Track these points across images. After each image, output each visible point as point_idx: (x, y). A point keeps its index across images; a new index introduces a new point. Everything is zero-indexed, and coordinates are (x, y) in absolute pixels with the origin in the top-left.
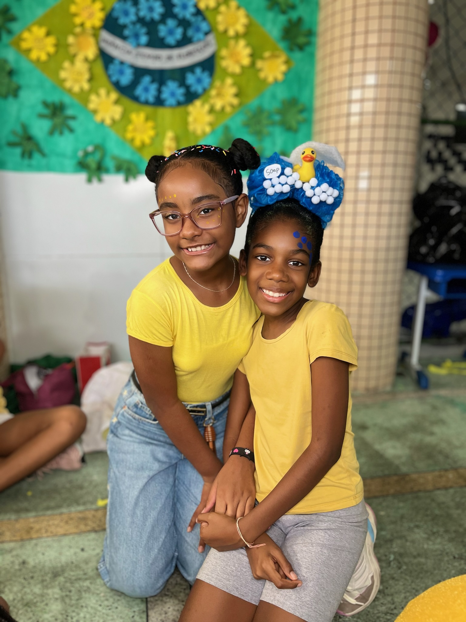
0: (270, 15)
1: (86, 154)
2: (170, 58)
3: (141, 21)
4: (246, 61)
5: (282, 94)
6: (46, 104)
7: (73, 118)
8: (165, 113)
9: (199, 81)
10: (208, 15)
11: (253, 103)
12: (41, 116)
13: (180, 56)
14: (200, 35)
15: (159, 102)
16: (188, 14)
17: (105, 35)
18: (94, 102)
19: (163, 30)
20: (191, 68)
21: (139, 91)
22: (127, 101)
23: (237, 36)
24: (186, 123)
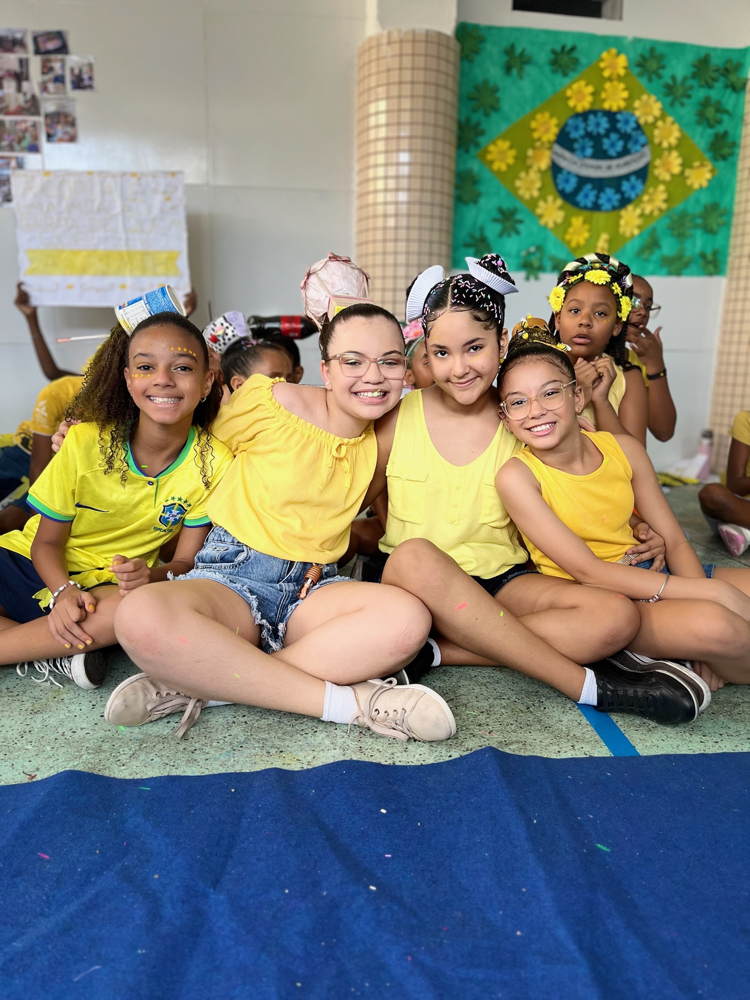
0: (699, 129)
1: (529, 254)
2: (609, 168)
3: (588, 135)
4: (676, 170)
5: (705, 199)
6: (501, 210)
7: (521, 222)
8: (599, 218)
9: (633, 188)
10: (646, 129)
11: (679, 207)
12: (495, 220)
13: (618, 166)
14: (638, 147)
15: (596, 207)
16: (629, 129)
17: (557, 148)
18: (541, 208)
19: (606, 143)
20: (627, 177)
21: (580, 198)
22: (569, 207)
23: (670, 148)
24: (617, 225)
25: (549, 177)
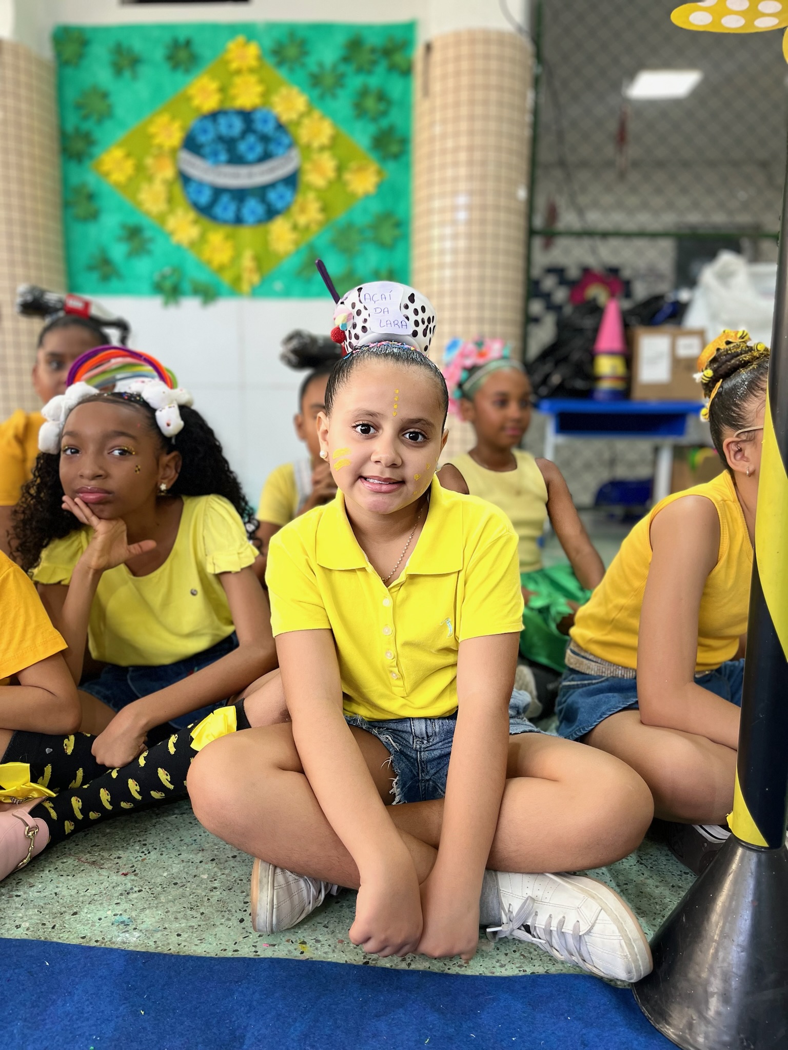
1: (163, 276)
3: (221, 139)
4: (331, 174)
5: (375, 207)
6: (124, 227)
7: (151, 240)
9: (281, 197)
10: (292, 129)
11: (341, 217)
13: (262, 173)
14: (280, 151)
15: (238, 220)
16: (269, 129)
17: (185, 156)
18: (171, 223)
19: (242, 147)
20: (272, 185)
21: (218, 210)
22: (205, 222)
23: (322, 148)
24: (266, 242)
25: (178, 189)
